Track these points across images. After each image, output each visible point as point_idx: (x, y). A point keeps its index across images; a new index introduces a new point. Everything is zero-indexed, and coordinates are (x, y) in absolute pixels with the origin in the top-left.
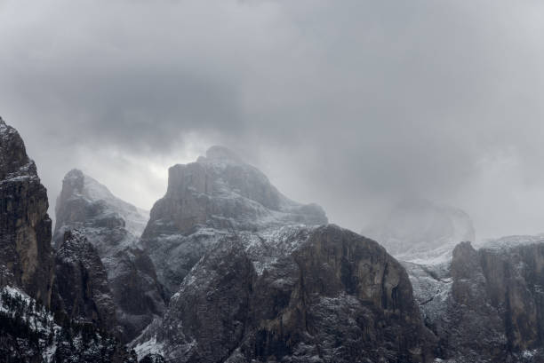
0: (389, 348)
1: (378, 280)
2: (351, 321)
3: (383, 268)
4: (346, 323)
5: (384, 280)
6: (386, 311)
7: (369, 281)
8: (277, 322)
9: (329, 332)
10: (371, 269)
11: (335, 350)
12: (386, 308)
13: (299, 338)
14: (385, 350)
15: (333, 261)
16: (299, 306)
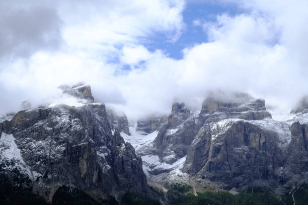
0: (260, 165)
1: (257, 140)
2: (244, 157)
3: (259, 135)
4: (242, 158)
5: (260, 140)
6: (260, 151)
7: (254, 141)
8: (216, 158)
9: (235, 161)
10: (255, 136)
11: (236, 168)
12: (260, 150)
13: (223, 164)
14: (258, 166)
15: (240, 134)
16: (225, 152)
